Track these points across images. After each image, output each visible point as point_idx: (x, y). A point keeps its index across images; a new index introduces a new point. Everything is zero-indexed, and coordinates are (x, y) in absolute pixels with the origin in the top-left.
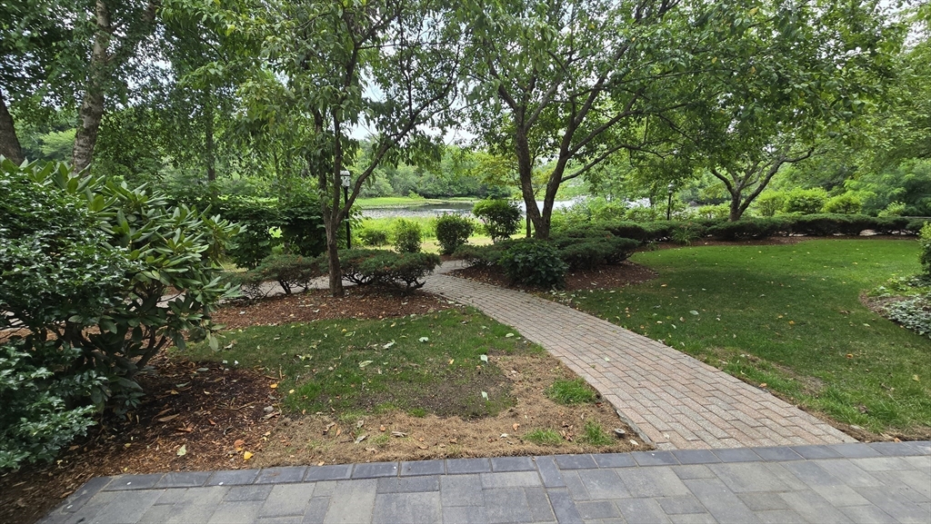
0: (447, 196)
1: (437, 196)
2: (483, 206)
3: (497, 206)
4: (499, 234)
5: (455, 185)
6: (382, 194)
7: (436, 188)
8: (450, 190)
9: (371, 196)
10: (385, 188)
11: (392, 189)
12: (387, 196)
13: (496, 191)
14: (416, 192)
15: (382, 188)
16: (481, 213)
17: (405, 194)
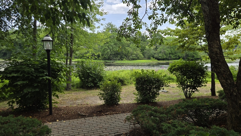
0: (168, 59)
1: (163, 59)
2: (175, 66)
3: (186, 66)
4: (188, 86)
5: (172, 54)
6: (138, 59)
7: (163, 56)
8: (170, 57)
9: (134, 59)
10: (140, 56)
11: (143, 56)
12: (140, 59)
13: (193, 57)
14: (154, 58)
15: (138, 56)
16: (174, 70)
17: (149, 58)
